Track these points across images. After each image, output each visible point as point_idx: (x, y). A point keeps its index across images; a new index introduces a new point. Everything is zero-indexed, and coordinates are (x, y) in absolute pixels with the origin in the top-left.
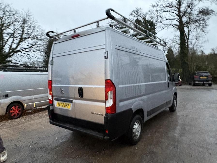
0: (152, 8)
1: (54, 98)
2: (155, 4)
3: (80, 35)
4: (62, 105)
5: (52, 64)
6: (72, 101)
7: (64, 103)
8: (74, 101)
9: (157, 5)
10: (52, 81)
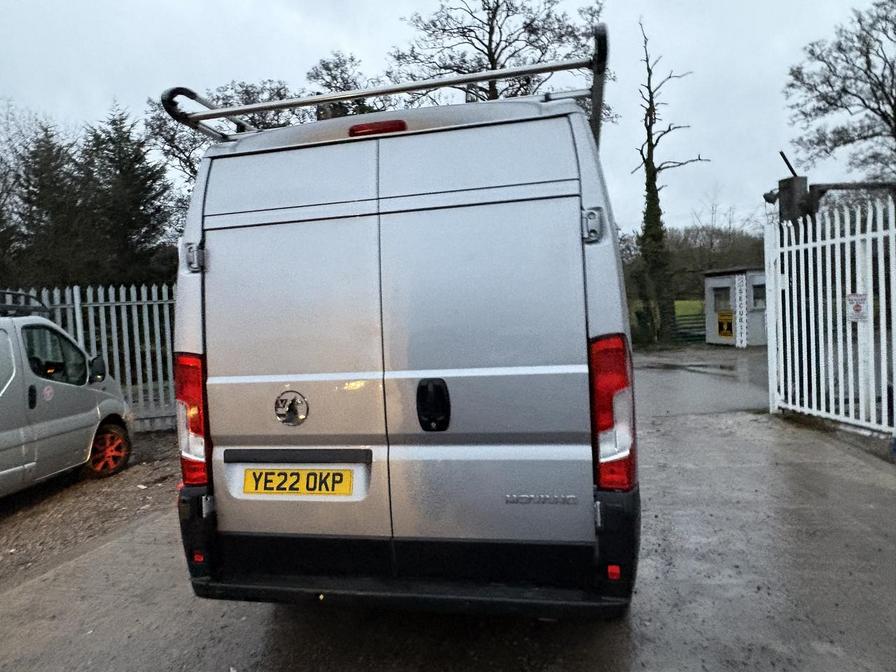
0: (394, 65)
1: (219, 453)
2: (408, 52)
3: (407, 123)
4: (286, 485)
5: (202, 269)
6: (369, 453)
7: (304, 469)
8: (379, 453)
9: (415, 58)
10: (203, 357)
